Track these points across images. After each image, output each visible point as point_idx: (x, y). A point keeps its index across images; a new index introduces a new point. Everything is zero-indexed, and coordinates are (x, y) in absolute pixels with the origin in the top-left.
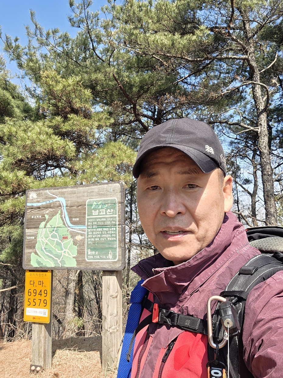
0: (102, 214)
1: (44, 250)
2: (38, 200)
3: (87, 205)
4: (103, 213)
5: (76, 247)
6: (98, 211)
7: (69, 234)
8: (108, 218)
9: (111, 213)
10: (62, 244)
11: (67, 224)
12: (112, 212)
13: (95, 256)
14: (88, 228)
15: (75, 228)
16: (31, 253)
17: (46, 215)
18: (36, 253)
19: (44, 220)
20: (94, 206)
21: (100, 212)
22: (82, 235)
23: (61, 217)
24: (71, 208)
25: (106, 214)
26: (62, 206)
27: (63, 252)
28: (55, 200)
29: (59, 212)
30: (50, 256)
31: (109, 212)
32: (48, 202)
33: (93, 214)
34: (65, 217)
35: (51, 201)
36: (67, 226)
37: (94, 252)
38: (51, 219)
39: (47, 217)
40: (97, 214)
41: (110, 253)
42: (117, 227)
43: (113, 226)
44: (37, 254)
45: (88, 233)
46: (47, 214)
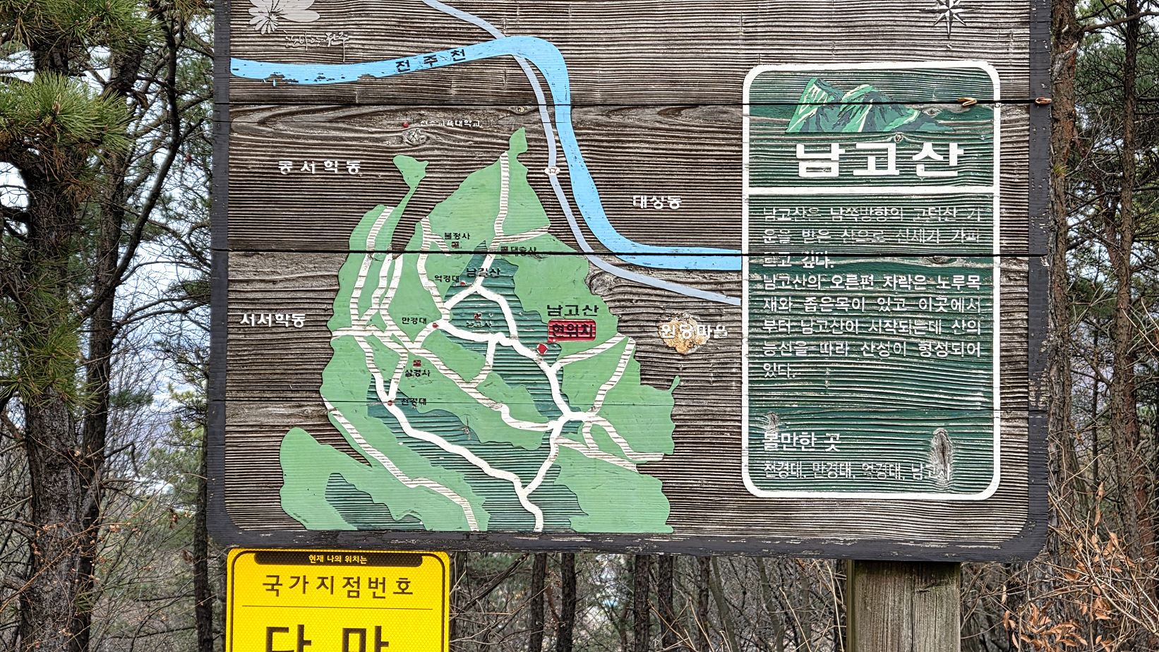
0: (872, 170)
1: (394, 410)
2: (332, 41)
3: (746, 99)
4: (882, 165)
5: (666, 397)
6: (836, 150)
7: (604, 307)
8: (926, 206)
9: (945, 166)
10: (551, 371)
11: (586, 230)
12: (953, 161)
13: (817, 466)
14: (753, 268)
15: (654, 262)
16: (284, 429)
17: (401, 161)
18: (326, 431)
19: (392, 190)
20: (803, 113)
21: (852, 160)
22: (708, 315)
23: (538, 183)
24: (616, 119)
25: (907, 175)
26: (541, 98)
27: (556, 426)
28: (474, 52)
29: (519, 141)
30: (450, 456)
31: (930, 164)
32: (417, 63)
33: (803, 173)
34: (565, 182)
35: (444, 58)
36: (586, 247)
37: (807, 439)
38: (449, 188)
39: (412, 170)
40: (835, 173)
41: (935, 443)
42: (997, 273)
43: (959, 262)
44: (341, 442)
45: (756, 301)
46: (415, 151)
